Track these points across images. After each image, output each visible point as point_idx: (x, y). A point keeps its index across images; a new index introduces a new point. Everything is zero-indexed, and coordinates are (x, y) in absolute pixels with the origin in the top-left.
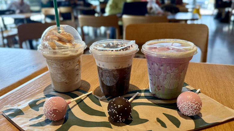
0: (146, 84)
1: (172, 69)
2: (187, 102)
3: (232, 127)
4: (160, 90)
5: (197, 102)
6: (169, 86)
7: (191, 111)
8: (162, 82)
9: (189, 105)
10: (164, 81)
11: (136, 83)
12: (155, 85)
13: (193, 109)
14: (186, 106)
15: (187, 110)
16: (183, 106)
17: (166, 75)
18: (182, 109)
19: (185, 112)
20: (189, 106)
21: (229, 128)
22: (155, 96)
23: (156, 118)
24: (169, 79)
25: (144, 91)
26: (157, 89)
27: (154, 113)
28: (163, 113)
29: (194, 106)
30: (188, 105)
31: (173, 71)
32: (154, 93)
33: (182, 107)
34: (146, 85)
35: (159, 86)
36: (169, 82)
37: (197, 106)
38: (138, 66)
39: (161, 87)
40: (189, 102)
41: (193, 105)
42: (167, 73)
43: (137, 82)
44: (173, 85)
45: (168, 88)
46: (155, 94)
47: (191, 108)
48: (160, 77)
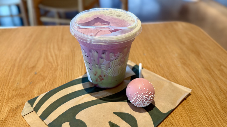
0: (81, 68)
1: (116, 55)
2: (140, 95)
3: (186, 110)
4: (103, 79)
5: (151, 92)
6: (114, 74)
7: (146, 103)
8: (105, 71)
9: (143, 97)
10: (107, 70)
11: (68, 69)
12: (95, 75)
13: (147, 101)
14: (139, 99)
15: (141, 103)
16: (136, 100)
17: (109, 63)
18: (135, 103)
19: (139, 105)
20: (143, 99)
21: (184, 111)
22: (97, 86)
23: (108, 123)
24: (113, 67)
25: (81, 81)
26: (99, 79)
27: (104, 116)
28: (114, 113)
29: (149, 97)
30: (141, 98)
31: (118, 56)
32: (95, 83)
33: (134, 101)
34: (81, 70)
35: (102, 76)
36: (114, 70)
37: (151, 96)
38: (62, 39)
39: (104, 76)
40: (142, 94)
41: (147, 96)
42: (111, 61)
43: (68, 67)
44: (118, 72)
45: (113, 76)
46: (97, 85)
47: (145, 100)
48: (102, 66)
